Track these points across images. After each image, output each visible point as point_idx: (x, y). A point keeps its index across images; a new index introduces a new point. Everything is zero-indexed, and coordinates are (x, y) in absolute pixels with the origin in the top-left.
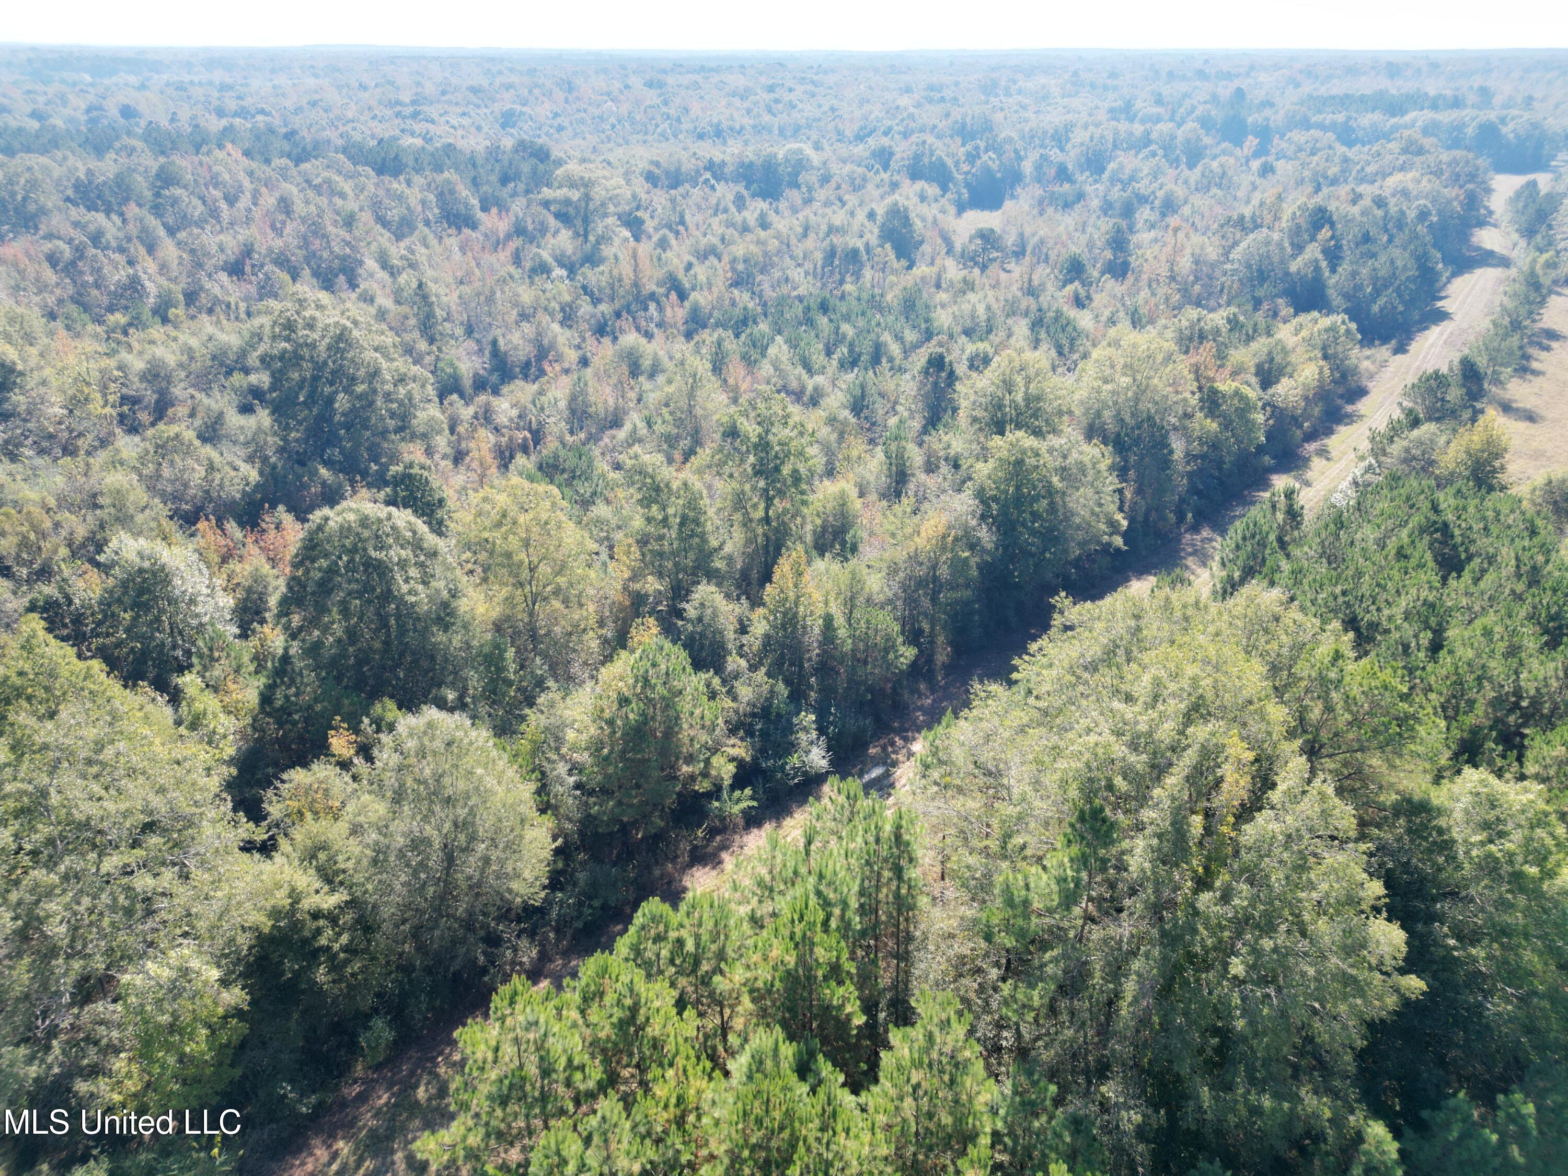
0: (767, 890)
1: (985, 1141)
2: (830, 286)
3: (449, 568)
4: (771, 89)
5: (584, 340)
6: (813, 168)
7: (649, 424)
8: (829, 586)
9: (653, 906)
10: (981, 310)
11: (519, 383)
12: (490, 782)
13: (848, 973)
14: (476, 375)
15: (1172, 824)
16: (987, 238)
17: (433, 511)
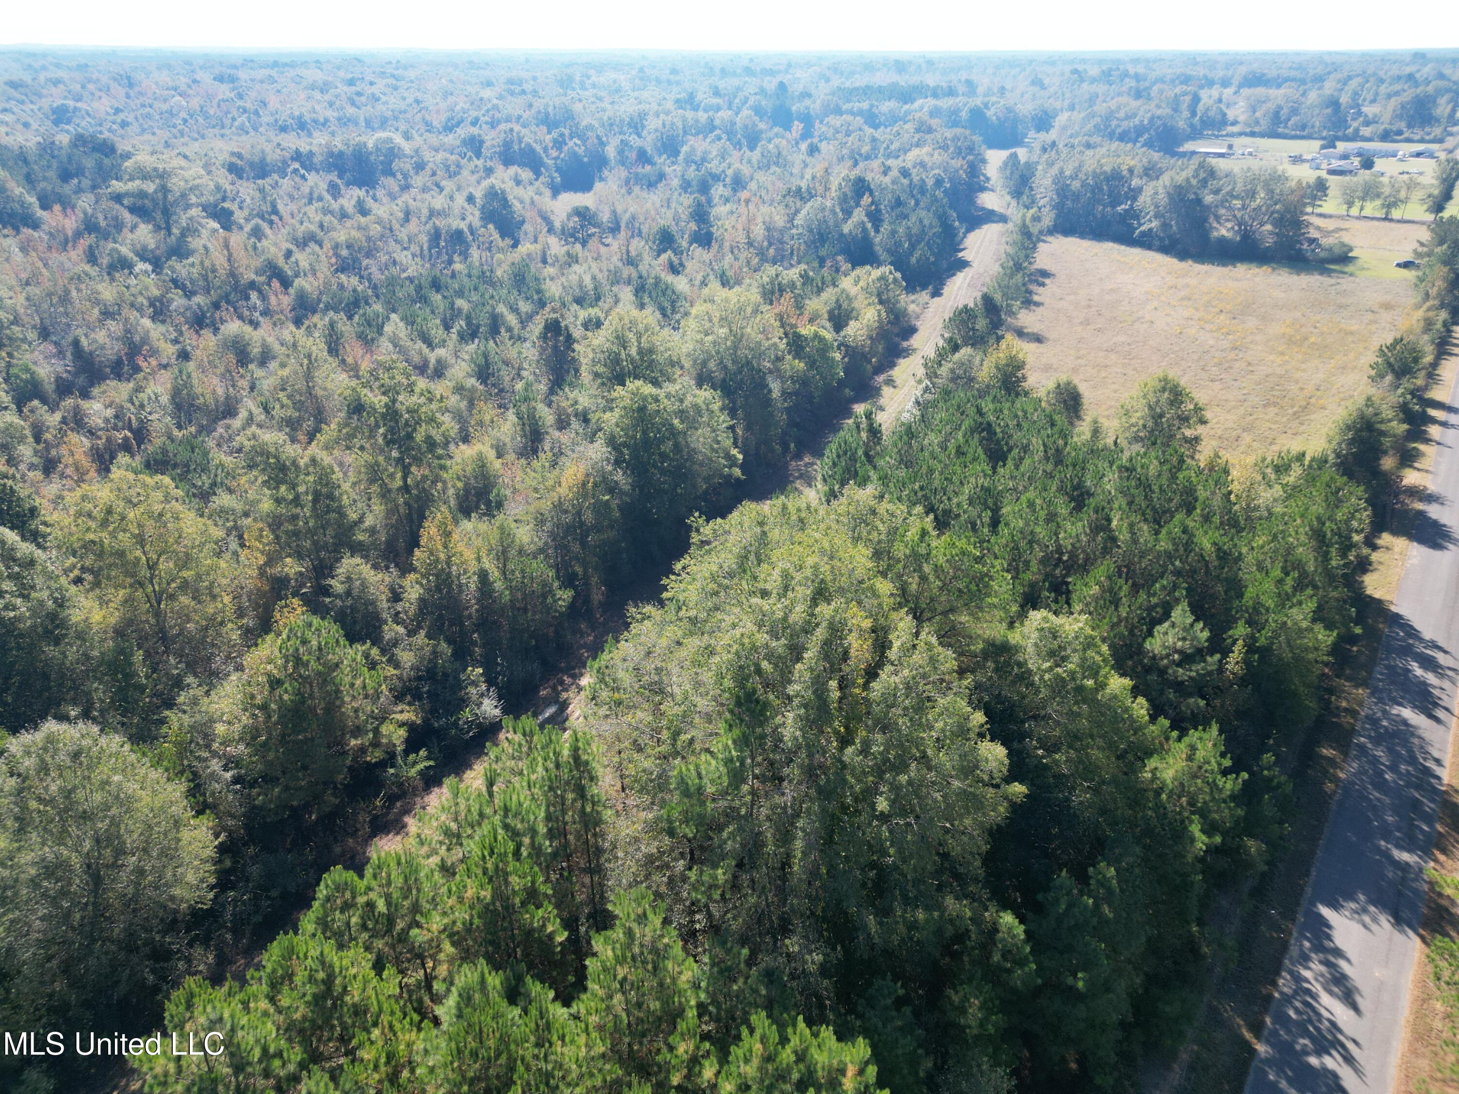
0: (454, 837)
1: (691, 1014)
2: (440, 266)
3: (50, 576)
4: (351, 82)
5: (181, 333)
6: (405, 156)
7: (266, 409)
8: (478, 542)
9: (337, 875)
10: (587, 280)
11: (112, 383)
12: (131, 787)
13: (546, 895)
14: (58, 379)
15: (814, 692)
16: (583, 214)
17: (24, 523)
